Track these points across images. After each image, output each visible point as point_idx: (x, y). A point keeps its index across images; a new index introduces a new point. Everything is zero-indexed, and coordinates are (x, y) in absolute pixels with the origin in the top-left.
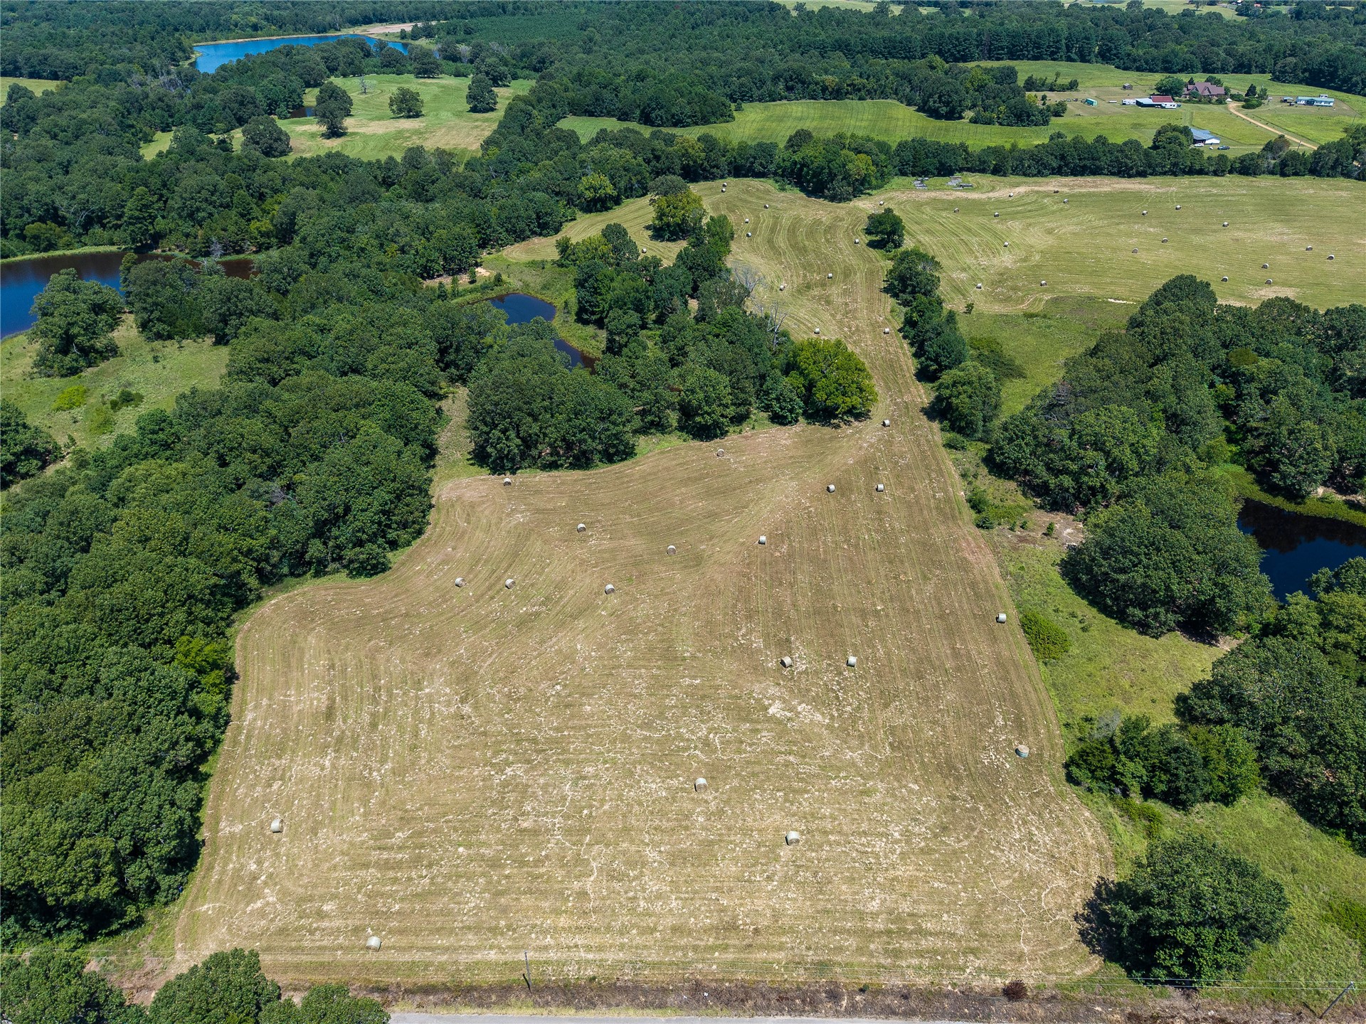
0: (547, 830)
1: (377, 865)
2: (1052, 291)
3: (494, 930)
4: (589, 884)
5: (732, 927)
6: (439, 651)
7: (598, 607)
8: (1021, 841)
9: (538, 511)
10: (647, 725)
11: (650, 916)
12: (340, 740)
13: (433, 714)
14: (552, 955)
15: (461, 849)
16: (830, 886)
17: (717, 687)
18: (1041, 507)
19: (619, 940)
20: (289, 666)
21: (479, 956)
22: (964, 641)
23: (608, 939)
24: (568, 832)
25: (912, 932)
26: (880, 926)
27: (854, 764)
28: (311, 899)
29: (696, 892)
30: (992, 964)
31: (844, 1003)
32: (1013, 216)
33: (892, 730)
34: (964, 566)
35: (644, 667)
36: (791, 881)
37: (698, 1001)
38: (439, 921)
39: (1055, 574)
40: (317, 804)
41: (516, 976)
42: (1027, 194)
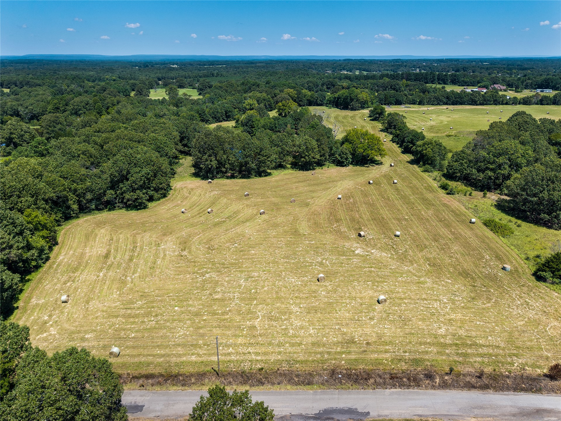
0: (230, 299)
1: (124, 316)
2: (457, 130)
3: (195, 346)
4: (257, 323)
5: (352, 341)
6: (171, 234)
7: (256, 219)
8: (522, 305)
9: (225, 190)
10: (287, 257)
11: (297, 337)
12: (110, 266)
13: (165, 255)
14: (233, 357)
15: (176, 308)
16: (410, 322)
17: (324, 244)
18: (475, 190)
19: (277, 349)
20: (88, 240)
21: (185, 359)
22: (455, 229)
23: (270, 349)
24: (242, 299)
25: (471, 345)
26: (448, 341)
27: (410, 272)
28: (79, 332)
29: (324, 326)
30: (530, 362)
31: (438, 380)
32: (432, 114)
33: (428, 259)
34: (445, 205)
35: (282, 238)
36: (386, 320)
37: (335, 380)
38: (159, 342)
39: (494, 209)
40: (92, 291)
41: (209, 368)
42: (435, 109)
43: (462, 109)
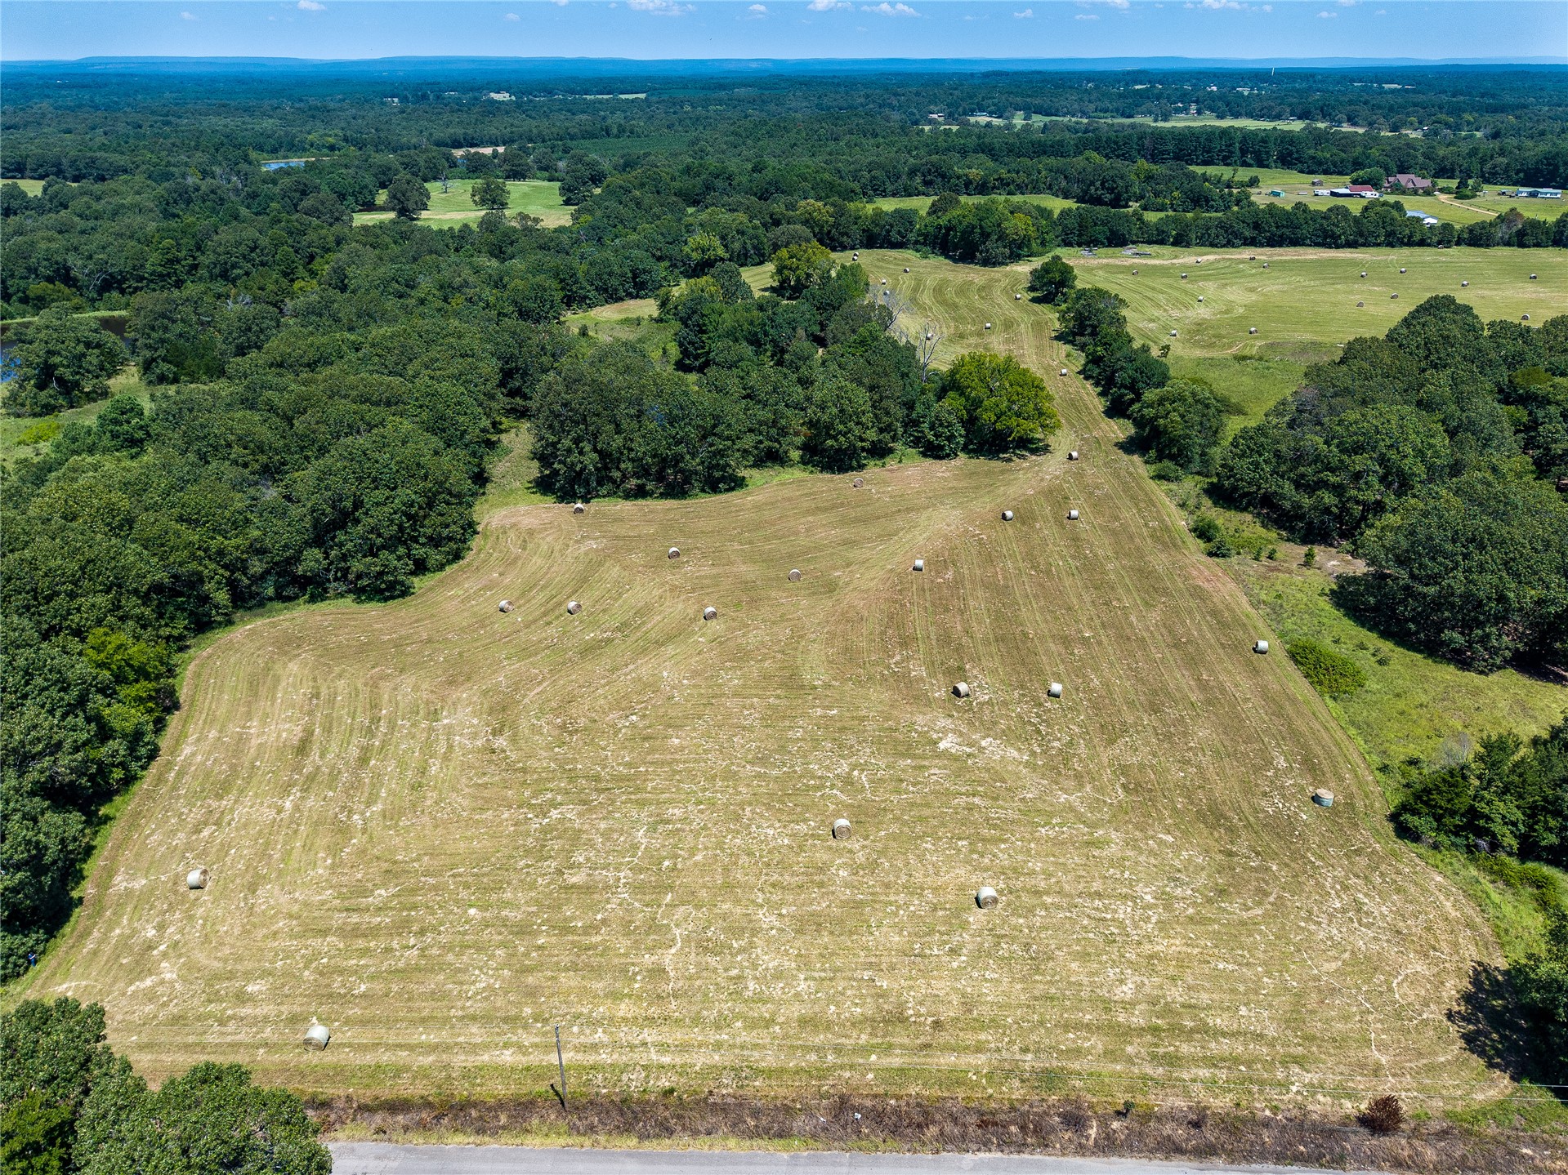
0: (607, 887)
1: (342, 932)
2: (1266, 337)
3: (513, 1021)
4: (668, 958)
5: (898, 1018)
6: (469, 679)
7: (693, 633)
8: (1344, 911)
9: (617, 538)
10: (762, 760)
11: (765, 1003)
12: (311, 778)
13: (451, 747)
14: (604, 1057)
15: (472, 911)
16: (1051, 964)
17: (862, 719)
18: (1288, 540)
19: (713, 1036)
20: (256, 694)
21: (486, 1057)
22: (1211, 672)
23: (696, 1036)
24: (638, 889)
25: (1192, 1031)
26: (1138, 1021)
27: (1072, 809)
28: (231, 976)
29: (836, 970)
30: (1331, 1079)
31: (1093, 1132)
32: (1206, 278)
33: (1124, 770)
34: (1198, 593)
35: (756, 696)
36: (989, 955)
37: (844, 1127)
38: (426, 1008)
39: (1325, 604)
40: (263, 855)
41: (542, 1087)
42: (1218, 261)
43: (1294, 262)
